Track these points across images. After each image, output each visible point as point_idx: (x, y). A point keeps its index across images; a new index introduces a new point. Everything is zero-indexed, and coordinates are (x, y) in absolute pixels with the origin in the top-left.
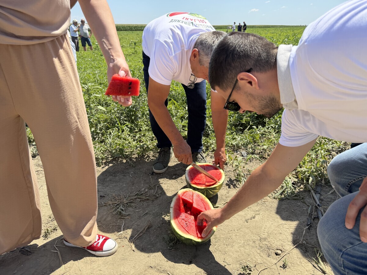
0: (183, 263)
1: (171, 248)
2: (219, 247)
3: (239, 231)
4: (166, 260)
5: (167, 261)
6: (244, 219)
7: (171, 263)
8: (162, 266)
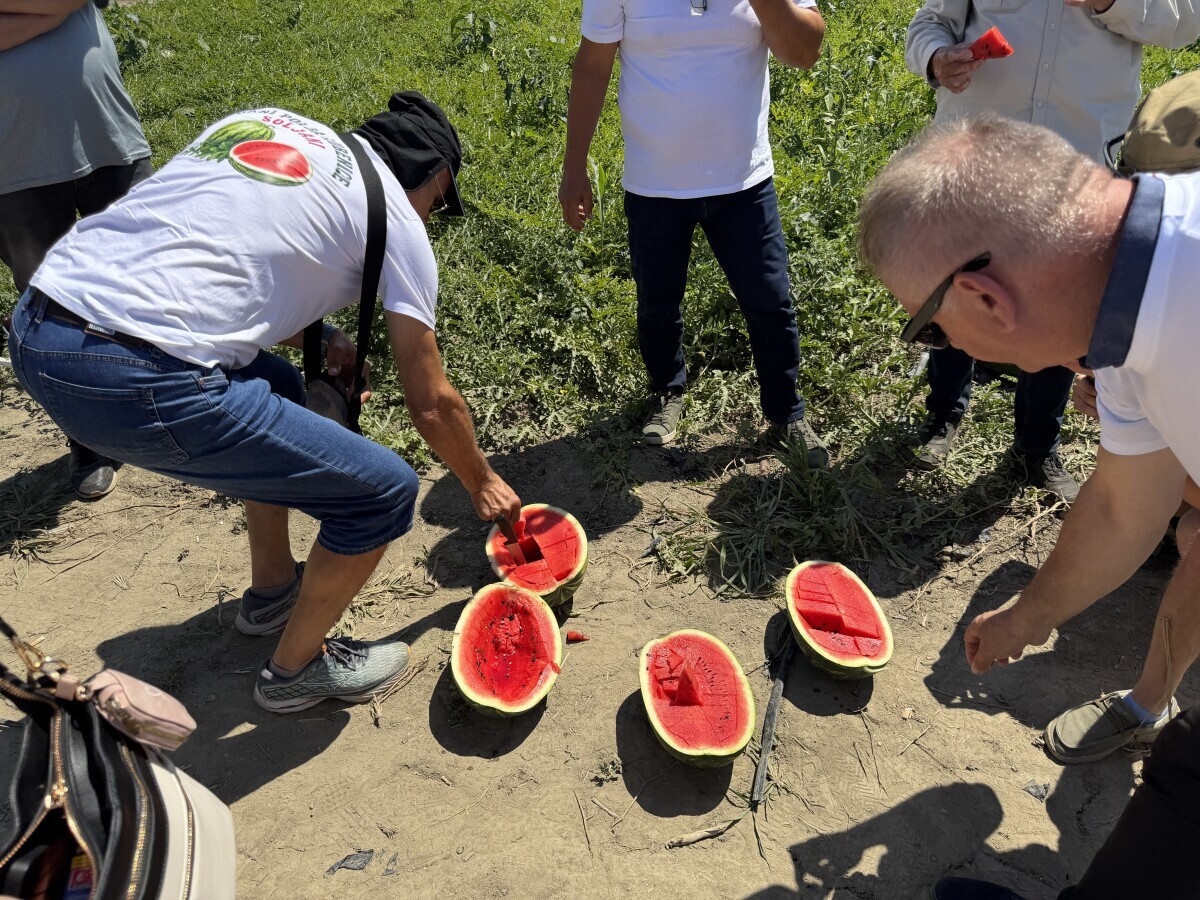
0: (478, 755)
1: (456, 721)
2: (563, 718)
3: (614, 678)
4: (441, 748)
5: (443, 752)
6: (631, 648)
7: (452, 757)
8: (430, 762)
